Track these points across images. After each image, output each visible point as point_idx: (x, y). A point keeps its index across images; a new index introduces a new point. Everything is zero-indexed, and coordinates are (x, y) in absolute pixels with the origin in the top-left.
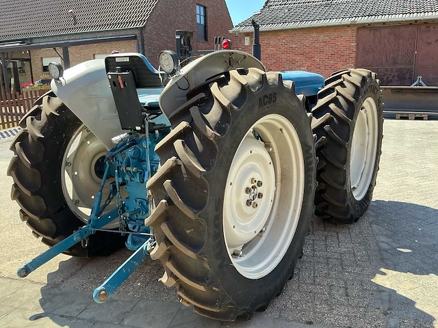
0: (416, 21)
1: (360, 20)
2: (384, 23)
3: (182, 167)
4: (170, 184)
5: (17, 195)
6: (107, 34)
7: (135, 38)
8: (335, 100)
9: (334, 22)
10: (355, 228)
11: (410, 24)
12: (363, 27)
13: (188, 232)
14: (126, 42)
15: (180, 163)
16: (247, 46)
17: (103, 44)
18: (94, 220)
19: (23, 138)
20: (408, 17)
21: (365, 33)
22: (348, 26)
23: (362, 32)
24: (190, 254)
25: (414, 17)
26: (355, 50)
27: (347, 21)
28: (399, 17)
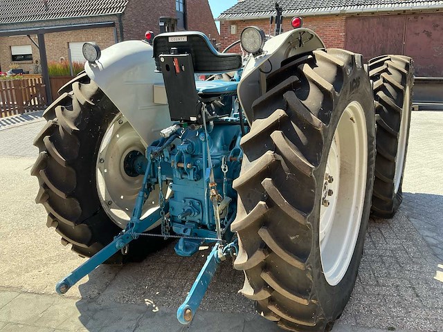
0: (404, 11)
1: (349, 9)
2: (373, 13)
3: (283, 162)
4: (271, 183)
5: (46, 197)
6: (82, 21)
7: (113, 25)
8: (382, 88)
9: (323, 11)
10: (395, 223)
11: (399, 14)
12: (352, 16)
13: (292, 238)
14: (103, 29)
15: (279, 158)
16: (233, 35)
17: (78, 31)
18: (137, 223)
19: (52, 131)
20: (396, 7)
21: (354, 22)
22: (337, 15)
23: (351, 22)
24: (297, 264)
25: (403, 7)
26: (343, 39)
27: (336, 10)
28: (388, 7)
